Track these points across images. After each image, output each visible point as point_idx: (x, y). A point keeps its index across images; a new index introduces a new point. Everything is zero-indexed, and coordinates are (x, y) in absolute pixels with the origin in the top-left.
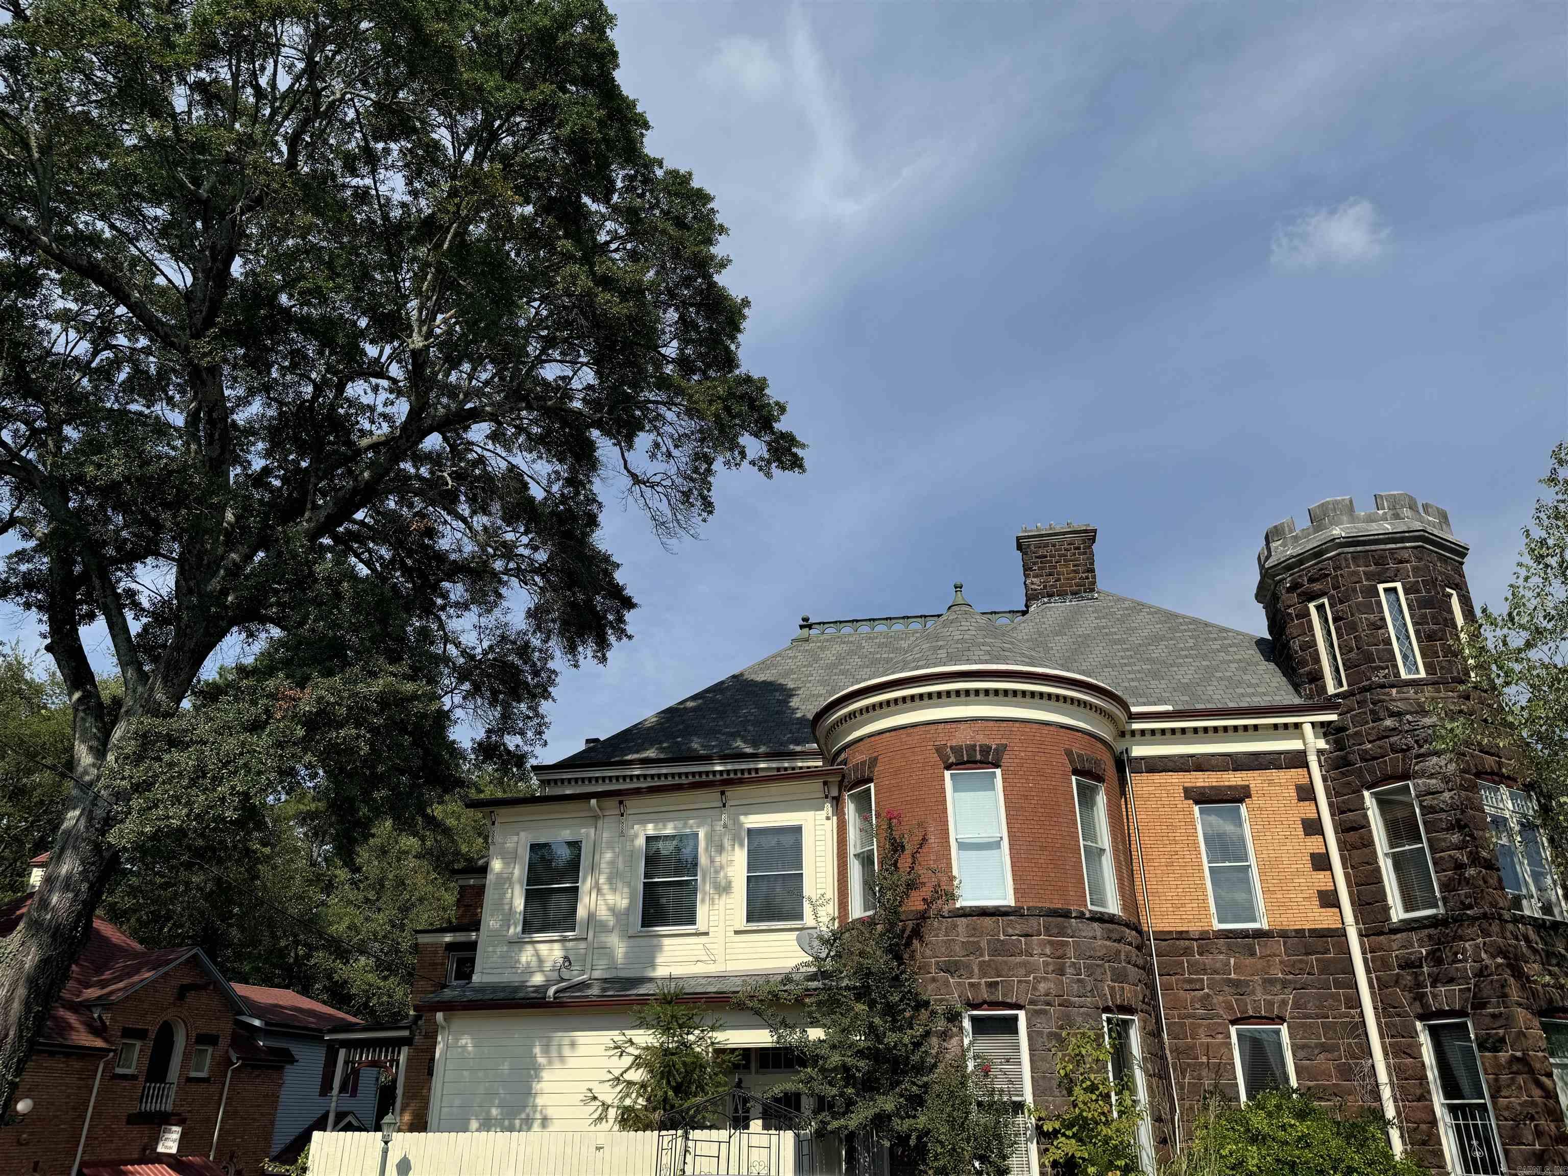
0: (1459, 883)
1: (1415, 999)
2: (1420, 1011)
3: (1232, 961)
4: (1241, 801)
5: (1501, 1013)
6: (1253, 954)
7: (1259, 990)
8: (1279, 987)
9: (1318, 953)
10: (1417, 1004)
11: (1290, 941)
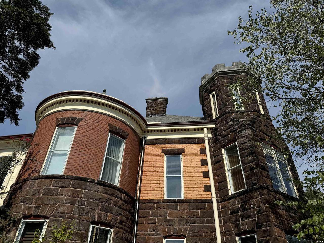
0: (252, 175)
1: (236, 227)
2: (237, 232)
3: (168, 212)
4: (181, 154)
5: (267, 229)
6: (176, 209)
7: (177, 224)
8: (184, 222)
9: (201, 209)
10: (236, 229)
11: (191, 204)
